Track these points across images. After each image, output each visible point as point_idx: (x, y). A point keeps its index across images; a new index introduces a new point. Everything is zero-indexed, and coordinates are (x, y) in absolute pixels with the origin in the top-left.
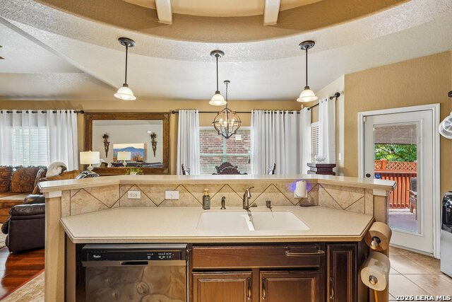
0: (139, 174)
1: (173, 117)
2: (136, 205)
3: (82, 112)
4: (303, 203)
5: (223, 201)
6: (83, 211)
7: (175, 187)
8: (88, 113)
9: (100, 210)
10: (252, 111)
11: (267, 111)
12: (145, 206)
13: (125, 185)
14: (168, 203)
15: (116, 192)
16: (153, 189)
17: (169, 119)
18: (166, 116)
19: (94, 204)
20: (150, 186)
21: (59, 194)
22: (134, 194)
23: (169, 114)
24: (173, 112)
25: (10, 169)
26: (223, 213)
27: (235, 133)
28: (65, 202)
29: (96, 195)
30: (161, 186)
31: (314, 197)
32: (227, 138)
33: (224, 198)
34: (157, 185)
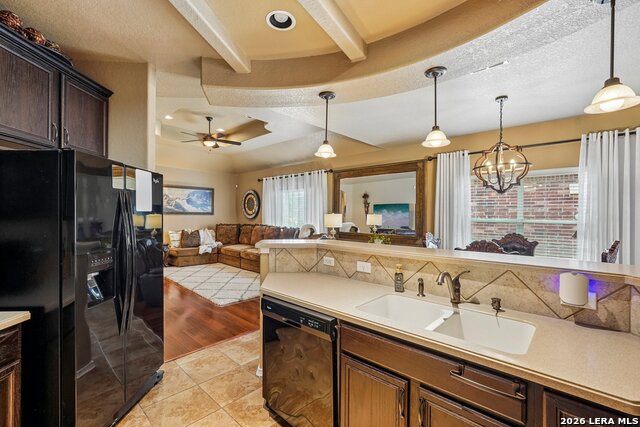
0: (385, 242)
1: (430, 165)
2: (331, 273)
3: (331, 171)
4: (582, 318)
5: (421, 285)
6: (285, 270)
7: (367, 258)
8: (336, 172)
9: (299, 272)
10: (584, 137)
11: (627, 131)
12: (338, 275)
13: (321, 250)
14: (360, 275)
15: (314, 256)
16: (345, 256)
17: (424, 169)
18: (420, 165)
19: (294, 265)
20: (343, 253)
21: (267, 251)
22: (329, 261)
23: (423, 161)
24: (430, 159)
25: (279, 229)
26: (420, 302)
27: (518, 183)
28: (272, 258)
29: (296, 256)
30: (354, 254)
31: (616, 312)
32: (501, 191)
33: (421, 280)
34: (349, 253)
